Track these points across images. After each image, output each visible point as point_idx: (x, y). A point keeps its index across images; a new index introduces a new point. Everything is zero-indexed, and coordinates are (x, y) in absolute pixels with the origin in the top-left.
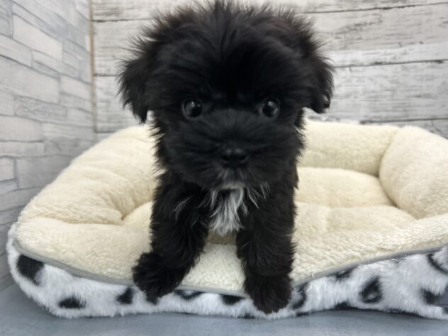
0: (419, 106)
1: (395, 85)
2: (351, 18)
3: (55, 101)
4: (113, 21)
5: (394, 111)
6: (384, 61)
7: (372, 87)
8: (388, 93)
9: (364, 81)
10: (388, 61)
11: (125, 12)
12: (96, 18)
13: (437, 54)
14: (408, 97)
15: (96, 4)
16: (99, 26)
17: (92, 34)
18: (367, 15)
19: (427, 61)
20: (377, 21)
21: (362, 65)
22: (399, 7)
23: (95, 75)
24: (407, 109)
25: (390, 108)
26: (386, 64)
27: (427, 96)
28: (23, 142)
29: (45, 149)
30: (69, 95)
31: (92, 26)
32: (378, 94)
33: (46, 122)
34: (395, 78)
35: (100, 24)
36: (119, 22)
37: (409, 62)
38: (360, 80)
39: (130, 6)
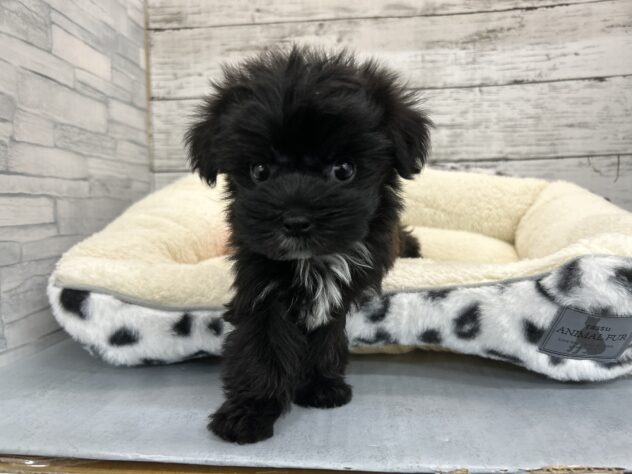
0: (571, 138)
1: (540, 111)
2: (483, 21)
3: (103, 131)
4: (174, 29)
5: (538, 145)
6: (525, 78)
7: (509, 114)
8: (531, 121)
9: (498, 106)
10: (531, 80)
11: (190, 17)
12: (152, 26)
13: (597, 69)
14: (559, 126)
15: (153, 8)
16: (157, 37)
17: (148, 46)
18: (505, 18)
19: (583, 79)
20: (518, 25)
21: (496, 85)
22: (547, 7)
23: (152, 99)
24: (556, 142)
25: (533, 142)
26: (529, 82)
27: (583, 125)
28: (64, 179)
29: (90, 189)
30: (118, 123)
31: (147, 37)
32: (518, 123)
33: (91, 156)
34: (541, 101)
35: (157, 33)
36: (182, 31)
37: (559, 80)
38: (493, 104)
39: (196, 10)
